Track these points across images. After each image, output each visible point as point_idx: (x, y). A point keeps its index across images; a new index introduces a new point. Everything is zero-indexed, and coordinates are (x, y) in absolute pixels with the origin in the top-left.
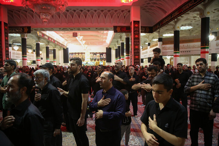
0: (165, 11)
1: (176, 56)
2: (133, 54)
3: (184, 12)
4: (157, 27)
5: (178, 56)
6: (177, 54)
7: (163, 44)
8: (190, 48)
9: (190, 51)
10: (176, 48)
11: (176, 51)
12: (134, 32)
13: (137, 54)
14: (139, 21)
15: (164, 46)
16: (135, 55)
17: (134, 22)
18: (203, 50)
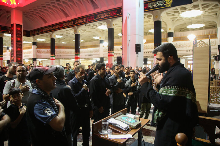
0: (46, 21)
1: (53, 59)
2: (16, 56)
3: (64, 27)
4: (36, 33)
5: (54, 59)
6: (54, 58)
7: (38, 48)
8: (61, 53)
9: (61, 56)
10: (53, 53)
11: (53, 55)
12: (16, 34)
13: (20, 56)
14: (21, 25)
15: (38, 49)
16: (17, 57)
17: (17, 25)
18: (76, 56)
